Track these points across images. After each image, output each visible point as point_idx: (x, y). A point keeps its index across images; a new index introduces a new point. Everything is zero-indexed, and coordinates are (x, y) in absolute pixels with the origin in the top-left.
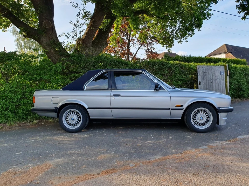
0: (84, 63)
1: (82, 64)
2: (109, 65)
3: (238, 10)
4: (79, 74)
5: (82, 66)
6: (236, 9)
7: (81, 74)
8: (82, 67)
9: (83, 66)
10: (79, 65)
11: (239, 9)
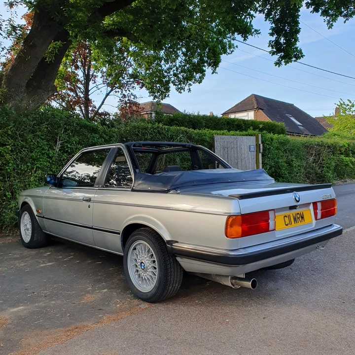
0: (14, 126)
2: (63, 130)
3: (270, 49)
4: (5, 147)
5: (10, 133)
6: (269, 46)
7: (8, 147)
8: (10, 135)
9: (12, 131)
10: (5, 129)
11: (273, 48)
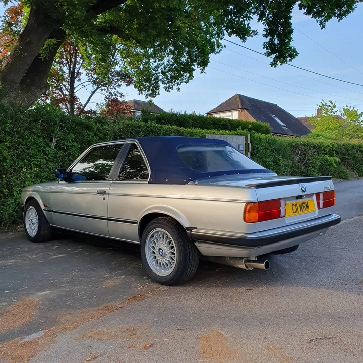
0: (11, 123)
1: (7, 125)
2: (59, 127)
3: (265, 51)
4: (2, 144)
5: (7, 129)
6: (263, 48)
7: (6, 143)
8: (7, 131)
9: (9, 128)
10: (3, 126)
11: (267, 49)
